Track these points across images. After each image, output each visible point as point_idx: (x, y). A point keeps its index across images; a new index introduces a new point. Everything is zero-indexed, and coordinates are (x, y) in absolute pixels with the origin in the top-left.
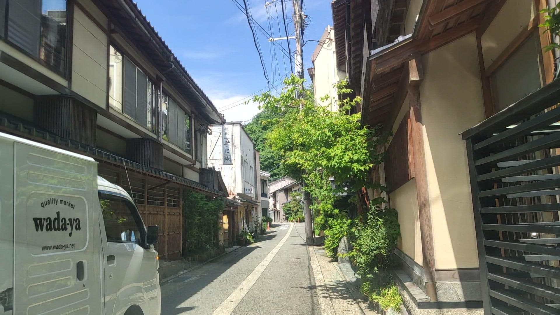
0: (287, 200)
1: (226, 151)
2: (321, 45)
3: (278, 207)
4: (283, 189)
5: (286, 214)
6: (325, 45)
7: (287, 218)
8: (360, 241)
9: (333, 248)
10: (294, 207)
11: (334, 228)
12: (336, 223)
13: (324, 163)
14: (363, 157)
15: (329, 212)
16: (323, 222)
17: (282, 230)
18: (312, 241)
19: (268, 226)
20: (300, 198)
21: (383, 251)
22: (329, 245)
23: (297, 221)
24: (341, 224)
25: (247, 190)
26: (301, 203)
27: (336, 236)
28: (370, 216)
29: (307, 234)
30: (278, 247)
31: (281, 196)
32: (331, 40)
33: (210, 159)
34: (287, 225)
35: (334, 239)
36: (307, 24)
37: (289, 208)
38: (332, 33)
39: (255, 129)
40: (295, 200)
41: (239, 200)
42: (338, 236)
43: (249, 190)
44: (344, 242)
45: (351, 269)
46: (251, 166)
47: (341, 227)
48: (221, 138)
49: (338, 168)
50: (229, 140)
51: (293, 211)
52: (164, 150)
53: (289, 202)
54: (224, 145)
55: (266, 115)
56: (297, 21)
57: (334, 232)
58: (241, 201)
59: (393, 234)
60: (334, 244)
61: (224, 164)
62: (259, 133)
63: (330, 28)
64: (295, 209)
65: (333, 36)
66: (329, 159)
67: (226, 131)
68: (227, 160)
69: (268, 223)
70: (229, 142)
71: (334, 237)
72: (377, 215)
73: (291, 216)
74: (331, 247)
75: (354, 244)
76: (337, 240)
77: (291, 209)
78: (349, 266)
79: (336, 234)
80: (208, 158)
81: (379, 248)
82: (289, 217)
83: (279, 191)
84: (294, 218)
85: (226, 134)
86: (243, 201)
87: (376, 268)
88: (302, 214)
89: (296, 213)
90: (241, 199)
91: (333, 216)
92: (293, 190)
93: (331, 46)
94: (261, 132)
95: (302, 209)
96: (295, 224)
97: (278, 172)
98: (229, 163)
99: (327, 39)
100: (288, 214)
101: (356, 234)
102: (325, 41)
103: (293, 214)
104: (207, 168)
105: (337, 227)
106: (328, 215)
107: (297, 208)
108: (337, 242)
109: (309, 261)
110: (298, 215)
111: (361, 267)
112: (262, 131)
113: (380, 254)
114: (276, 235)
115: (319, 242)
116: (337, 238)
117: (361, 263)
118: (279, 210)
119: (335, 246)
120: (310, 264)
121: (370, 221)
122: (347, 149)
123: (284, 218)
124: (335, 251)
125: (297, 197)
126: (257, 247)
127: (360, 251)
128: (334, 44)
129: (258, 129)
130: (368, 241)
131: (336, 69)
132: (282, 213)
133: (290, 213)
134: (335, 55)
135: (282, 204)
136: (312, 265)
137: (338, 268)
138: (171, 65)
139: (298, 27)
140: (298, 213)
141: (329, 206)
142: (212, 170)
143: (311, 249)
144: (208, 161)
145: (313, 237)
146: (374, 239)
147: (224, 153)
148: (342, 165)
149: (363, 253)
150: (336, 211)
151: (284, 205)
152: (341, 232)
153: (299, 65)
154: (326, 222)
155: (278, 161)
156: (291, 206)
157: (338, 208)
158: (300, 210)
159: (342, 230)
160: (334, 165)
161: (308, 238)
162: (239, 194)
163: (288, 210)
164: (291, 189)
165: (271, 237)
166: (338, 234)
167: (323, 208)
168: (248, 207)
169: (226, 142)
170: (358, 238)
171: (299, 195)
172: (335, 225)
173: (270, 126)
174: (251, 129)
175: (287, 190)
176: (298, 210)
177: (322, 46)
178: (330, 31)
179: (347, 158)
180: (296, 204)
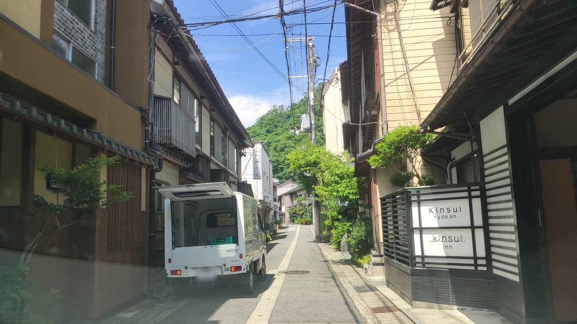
0: (293, 204)
1: (256, 168)
2: (329, 83)
3: (283, 210)
4: (288, 193)
5: (291, 217)
6: (333, 84)
7: (293, 221)
8: (353, 233)
9: (337, 242)
10: (300, 211)
11: (338, 228)
12: (340, 225)
13: (335, 194)
14: (354, 191)
15: (335, 217)
16: (331, 224)
17: (290, 231)
18: (320, 239)
19: (278, 227)
20: (306, 202)
21: (363, 238)
22: (335, 240)
23: (302, 224)
24: (343, 226)
25: (266, 197)
26: (306, 207)
27: (340, 234)
28: (357, 221)
29: (316, 234)
30: (294, 243)
31: (287, 200)
32: (337, 79)
33: (243, 174)
34: (294, 227)
35: (338, 236)
36: (318, 65)
37: (295, 212)
38: (339, 73)
39: (259, 131)
40: (301, 204)
41: (260, 205)
42: (341, 233)
43: (268, 197)
44: (345, 237)
45: (349, 255)
46: (267, 177)
47: (343, 228)
48: (252, 158)
49: (343, 196)
50: (258, 160)
51: (299, 214)
52: (230, 177)
53: (295, 206)
54: (254, 164)
55: (271, 118)
56: (311, 63)
57: (338, 231)
58: (262, 206)
59: (369, 230)
60: (338, 239)
61: (254, 179)
62: (263, 135)
63: (337, 70)
64: (301, 213)
65: (339, 77)
66: (338, 192)
67: (256, 153)
68: (256, 176)
69: (278, 225)
70: (258, 162)
71: (338, 234)
72: (360, 220)
73: (297, 219)
74: (336, 241)
75: (350, 235)
76: (340, 236)
77: (297, 212)
78: (348, 253)
79: (340, 233)
80: (242, 174)
81: (361, 236)
82: (294, 220)
83: (285, 195)
84: (300, 220)
85: (256, 155)
86: (264, 207)
87: (360, 246)
88: (307, 217)
89: (301, 216)
90: (262, 205)
91: (338, 220)
92: (298, 194)
93: (337, 84)
94: (266, 135)
95: (307, 212)
96: (300, 226)
97: (282, 176)
98: (258, 178)
99: (334, 79)
100: (293, 217)
101: (351, 230)
102: (333, 80)
103: (299, 217)
104: (242, 182)
105: (341, 228)
106: (334, 219)
107: (303, 211)
108: (340, 238)
109: (321, 251)
110: (303, 218)
111: (353, 246)
112: (266, 133)
113: (362, 239)
114: (287, 235)
115: (327, 240)
116: (340, 235)
117: (353, 244)
118: (284, 213)
119: (339, 240)
120: (321, 252)
121: (357, 223)
122: (347, 187)
123: (289, 221)
124: (339, 243)
125: (303, 202)
126: (277, 243)
127: (353, 238)
128: (340, 82)
129: (262, 132)
130: (356, 233)
131: (341, 103)
132: (287, 216)
133: (295, 216)
134: (341, 91)
135: (288, 208)
136: (324, 253)
137: (340, 254)
138: (234, 119)
139: (311, 68)
140: (303, 216)
141: (335, 213)
142: (245, 184)
143: (320, 244)
144: (242, 176)
145: (321, 236)
146: (359, 232)
147: (254, 170)
148: (344, 195)
149: (354, 239)
150: (340, 217)
151: (289, 209)
152: (343, 231)
153: (312, 100)
154: (333, 224)
155: (283, 164)
156: (297, 209)
157: (342, 215)
158: (305, 214)
159: (344, 229)
160: (340, 196)
161: (317, 237)
162: (260, 201)
163: (294, 213)
164: (296, 193)
165: (284, 237)
166: (341, 232)
167: (331, 214)
168: (266, 211)
169: (256, 161)
170: (352, 232)
171: (305, 199)
172: (339, 227)
173: (274, 129)
174: (255, 131)
175: (292, 194)
176: (303, 214)
177: (331, 84)
178: (337, 72)
179: (347, 191)
180: (301, 208)
